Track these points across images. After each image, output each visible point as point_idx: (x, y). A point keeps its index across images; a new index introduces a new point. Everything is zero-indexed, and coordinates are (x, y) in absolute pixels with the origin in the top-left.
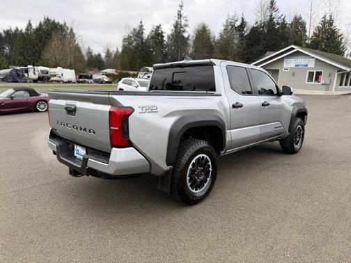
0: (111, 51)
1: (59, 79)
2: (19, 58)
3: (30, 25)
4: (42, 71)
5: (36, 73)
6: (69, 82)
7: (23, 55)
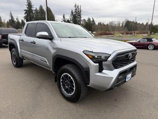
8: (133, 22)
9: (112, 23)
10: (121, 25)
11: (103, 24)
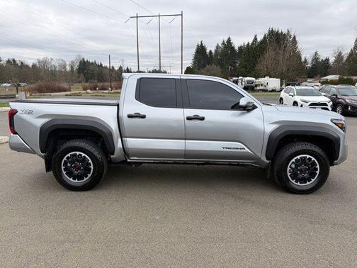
0: (343, 54)
1: (265, 88)
2: (242, 70)
3: (256, 39)
4: (248, 82)
5: (243, 83)
6: (273, 91)
7: (245, 68)
8: (94, 64)
9: (44, 62)
10: (68, 68)
11: (22, 63)
